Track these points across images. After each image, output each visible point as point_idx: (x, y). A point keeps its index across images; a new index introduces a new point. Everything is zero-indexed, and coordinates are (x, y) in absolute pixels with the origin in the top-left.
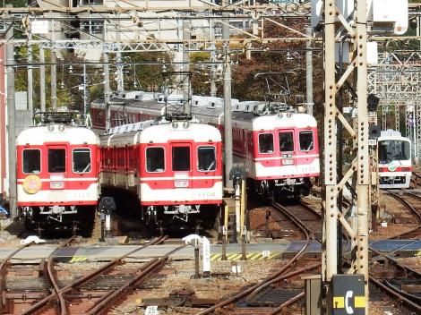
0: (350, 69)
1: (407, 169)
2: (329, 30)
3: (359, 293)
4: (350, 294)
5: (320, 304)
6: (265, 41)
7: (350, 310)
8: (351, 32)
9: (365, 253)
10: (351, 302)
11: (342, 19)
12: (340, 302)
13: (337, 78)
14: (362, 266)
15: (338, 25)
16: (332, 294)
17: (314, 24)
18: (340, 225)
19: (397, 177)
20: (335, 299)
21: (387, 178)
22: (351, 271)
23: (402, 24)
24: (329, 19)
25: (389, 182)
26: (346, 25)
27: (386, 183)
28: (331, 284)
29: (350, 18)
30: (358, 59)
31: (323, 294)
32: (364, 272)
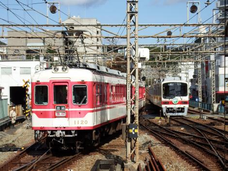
0: (134, 69)
1: (185, 103)
2: (128, 59)
3: (136, 128)
4: (133, 129)
5: (126, 131)
6: (116, 62)
7: (134, 133)
8: (134, 60)
9: (137, 118)
10: (134, 131)
11: (132, 57)
12: (131, 131)
13: (131, 72)
14: (137, 121)
15: (131, 58)
16: (129, 129)
17: (124, 58)
18: (131, 111)
19: (179, 108)
20: (130, 130)
21: (172, 108)
22: (134, 123)
23: (148, 57)
24: (128, 57)
25: (173, 111)
26: (133, 58)
27: (171, 112)
28: (129, 126)
29: (134, 56)
30: (136, 67)
31: (127, 129)
32: (137, 123)
